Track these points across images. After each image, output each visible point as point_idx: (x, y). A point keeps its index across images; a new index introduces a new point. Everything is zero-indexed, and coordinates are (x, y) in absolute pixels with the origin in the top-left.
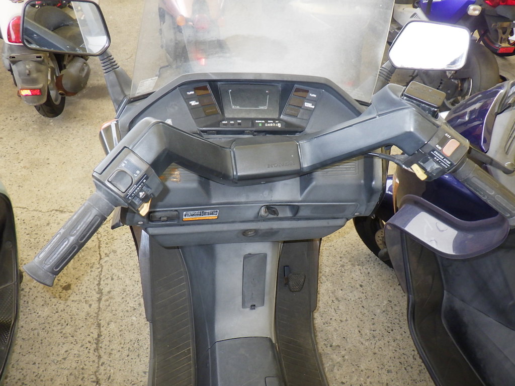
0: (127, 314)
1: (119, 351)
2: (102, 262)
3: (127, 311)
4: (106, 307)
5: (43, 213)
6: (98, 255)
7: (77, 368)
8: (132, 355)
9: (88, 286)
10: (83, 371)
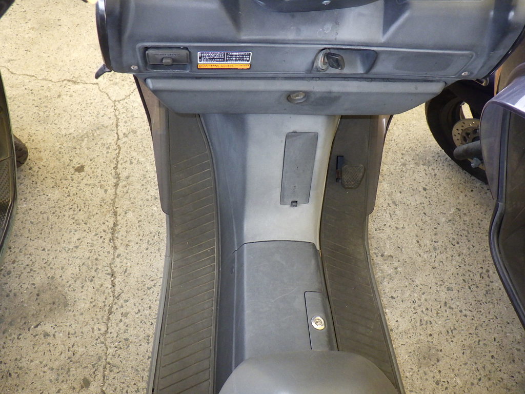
0: (147, 203)
1: (137, 243)
2: (120, 143)
3: (148, 200)
4: (123, 194)
5: (53, 83)
6: (116, 135)
7: (91, 259)
8: (152, 249)
9: (104, 169)
10: (97, 262)
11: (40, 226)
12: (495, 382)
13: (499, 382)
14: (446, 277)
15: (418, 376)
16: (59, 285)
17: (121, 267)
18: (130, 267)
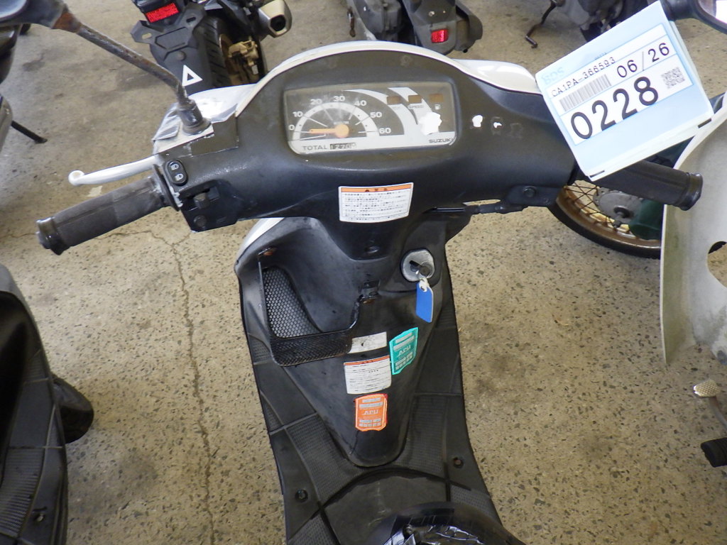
11: (111, 396)
12: (685, 459)
13: (690, 459)
14: (598, 354)
15: (591, 473)
16: (143, 455)
17: (211, 422)
18: (223, 420)
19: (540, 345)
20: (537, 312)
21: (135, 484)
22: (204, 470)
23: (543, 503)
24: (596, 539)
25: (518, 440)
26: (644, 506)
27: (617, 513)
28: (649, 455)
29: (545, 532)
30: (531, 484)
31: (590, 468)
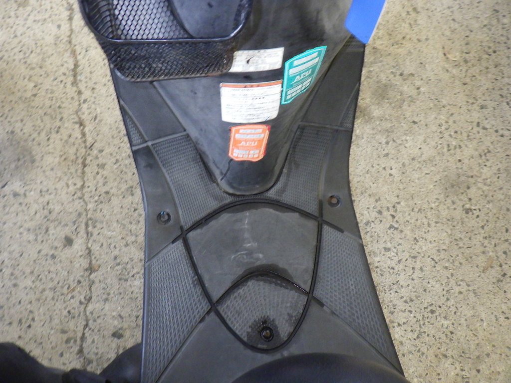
14: (479, 94)
15: (445, 207)
16: (21, 139)
17: (90, 114)
18: (101, 113)
19: (424, 77)
20: (429, 41)
21: (13, 166)
22: (80, 161)
23: (397, 229)
24: (436, 265)
25: (384, 168)
26: (486, 242)
27: (461, 245)
28: (502, 197)
29: (393, 254)
30: (389, 211)
31: (446, 203)
